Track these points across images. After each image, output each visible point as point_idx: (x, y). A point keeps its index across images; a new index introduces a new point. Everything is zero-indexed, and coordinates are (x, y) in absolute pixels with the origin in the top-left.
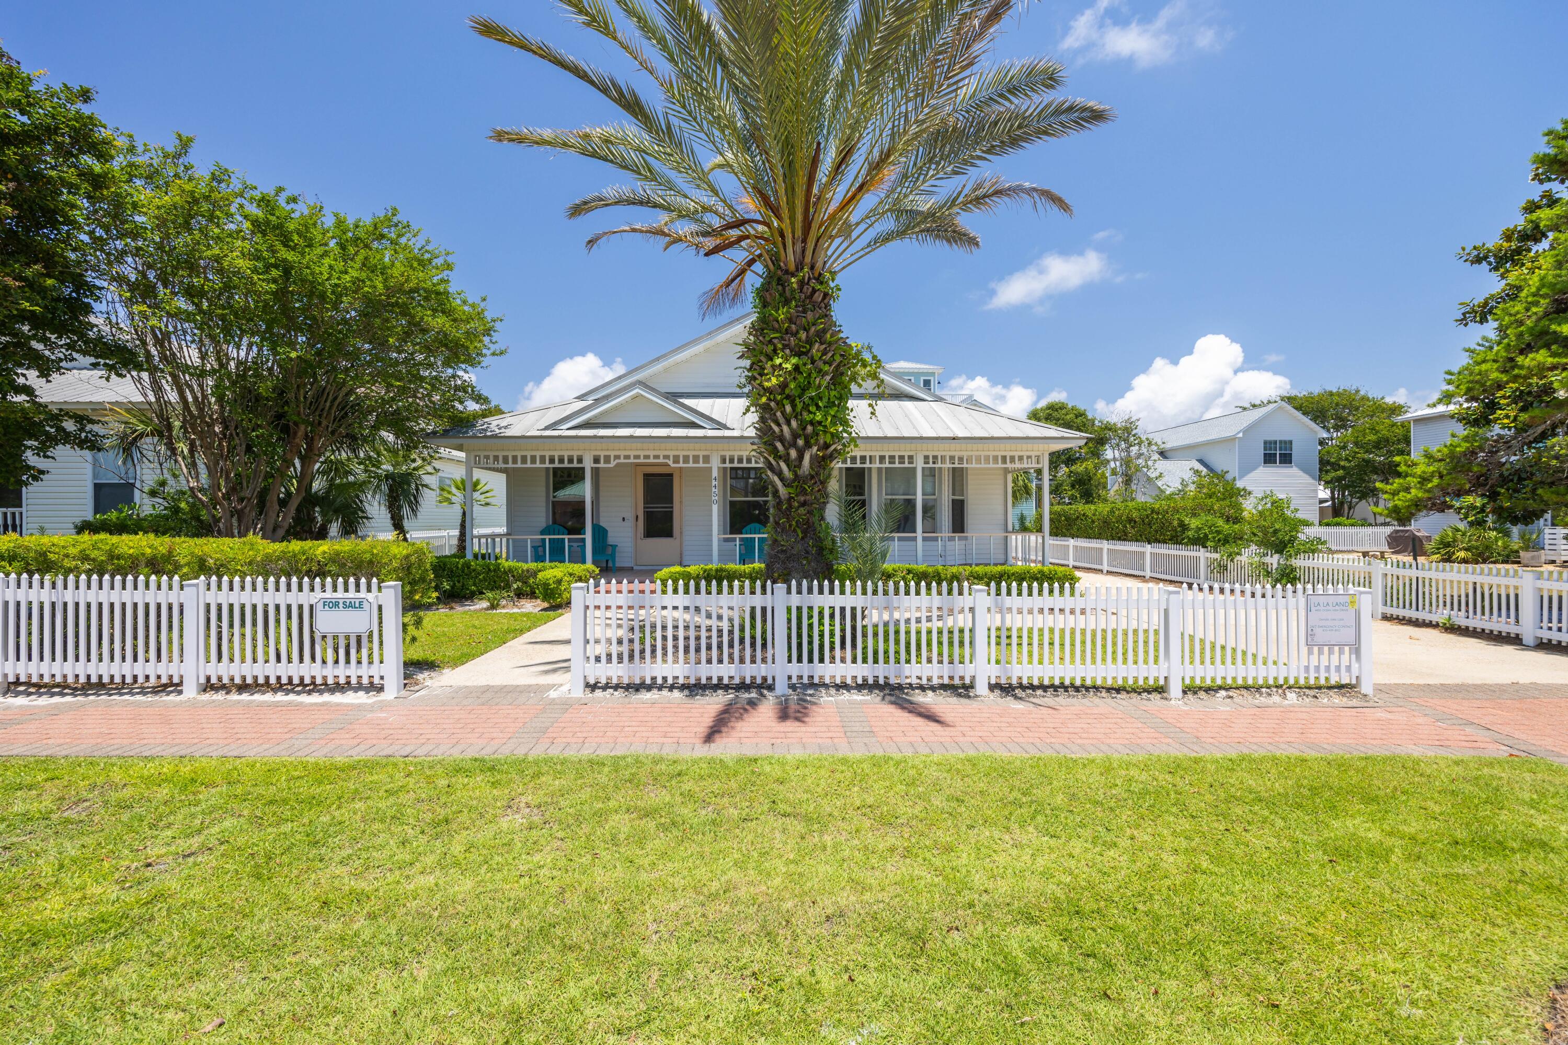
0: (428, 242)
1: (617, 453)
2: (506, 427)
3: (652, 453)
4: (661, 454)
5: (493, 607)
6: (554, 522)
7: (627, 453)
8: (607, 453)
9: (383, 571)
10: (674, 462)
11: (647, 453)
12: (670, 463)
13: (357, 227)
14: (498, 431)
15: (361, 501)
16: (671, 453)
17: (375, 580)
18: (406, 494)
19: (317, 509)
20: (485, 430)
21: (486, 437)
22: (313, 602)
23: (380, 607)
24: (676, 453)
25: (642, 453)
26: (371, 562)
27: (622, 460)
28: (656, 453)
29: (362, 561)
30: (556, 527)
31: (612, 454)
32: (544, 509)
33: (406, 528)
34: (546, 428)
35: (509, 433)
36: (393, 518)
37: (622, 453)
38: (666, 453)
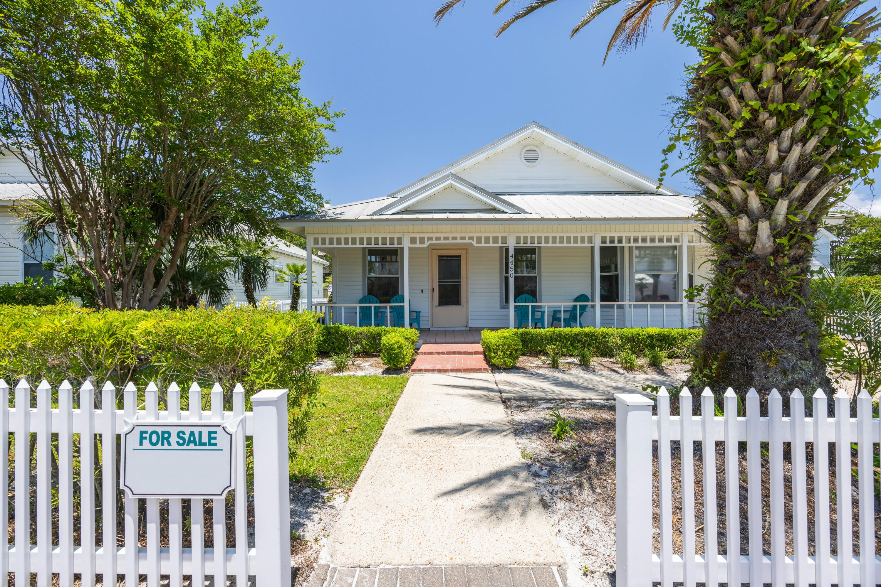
0: (280, 48)
1: (430, 235)
2: (341, 214)
3: (458, 235)
4: (467, 235)
5: (340, 369)
6: (369, 294)
7: (438, 235)
8: (422, 235)
9: (254, 366)
10: (477, 243)
11: (455, 235)
12: (474, 243)
13: (219, 13)
14: (335, 217)
15: (224, 279)
16: (475, 235)
17: (239, 389)
18: (257, 271)
19: (190, 282)
20: (325, 216)
21: (326, 220)
22: (123, 430)
23: (249, 439)
24: (479, 235)
25: (450, 235)
26: (231, 351)
27: (434, 241)
28: (463, 235)
29: (217, 349)
30: (371, 297)
31: (426, 236)
32: (361, 283)
33: (256, 299)
34: (374, 214)
35: (344, 217)
36: (246, 291)
37: (434, 235)
38: (471, 235)
